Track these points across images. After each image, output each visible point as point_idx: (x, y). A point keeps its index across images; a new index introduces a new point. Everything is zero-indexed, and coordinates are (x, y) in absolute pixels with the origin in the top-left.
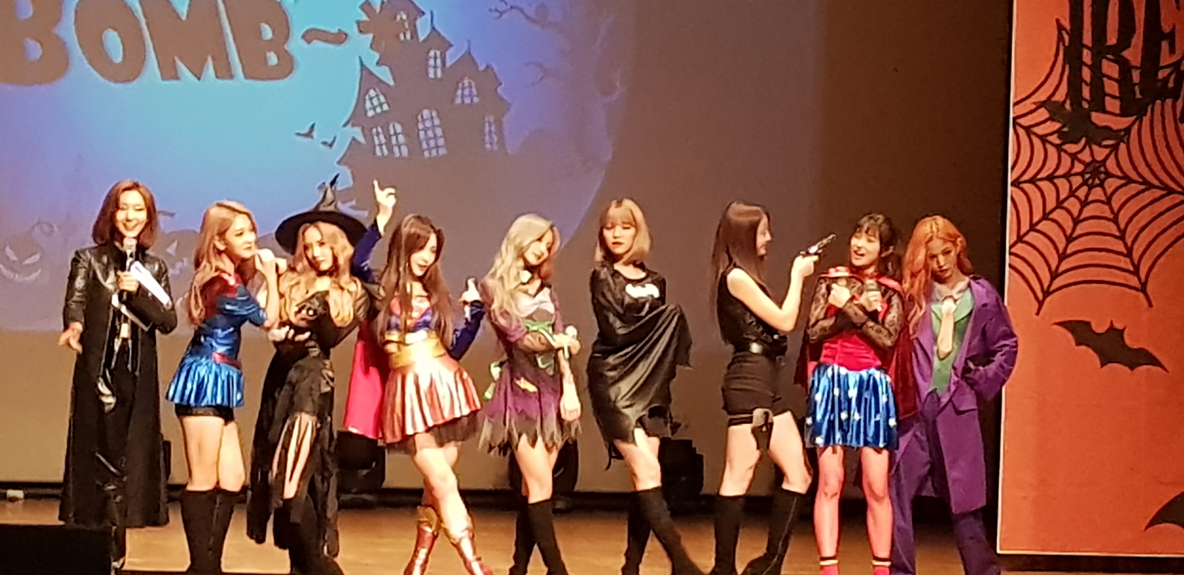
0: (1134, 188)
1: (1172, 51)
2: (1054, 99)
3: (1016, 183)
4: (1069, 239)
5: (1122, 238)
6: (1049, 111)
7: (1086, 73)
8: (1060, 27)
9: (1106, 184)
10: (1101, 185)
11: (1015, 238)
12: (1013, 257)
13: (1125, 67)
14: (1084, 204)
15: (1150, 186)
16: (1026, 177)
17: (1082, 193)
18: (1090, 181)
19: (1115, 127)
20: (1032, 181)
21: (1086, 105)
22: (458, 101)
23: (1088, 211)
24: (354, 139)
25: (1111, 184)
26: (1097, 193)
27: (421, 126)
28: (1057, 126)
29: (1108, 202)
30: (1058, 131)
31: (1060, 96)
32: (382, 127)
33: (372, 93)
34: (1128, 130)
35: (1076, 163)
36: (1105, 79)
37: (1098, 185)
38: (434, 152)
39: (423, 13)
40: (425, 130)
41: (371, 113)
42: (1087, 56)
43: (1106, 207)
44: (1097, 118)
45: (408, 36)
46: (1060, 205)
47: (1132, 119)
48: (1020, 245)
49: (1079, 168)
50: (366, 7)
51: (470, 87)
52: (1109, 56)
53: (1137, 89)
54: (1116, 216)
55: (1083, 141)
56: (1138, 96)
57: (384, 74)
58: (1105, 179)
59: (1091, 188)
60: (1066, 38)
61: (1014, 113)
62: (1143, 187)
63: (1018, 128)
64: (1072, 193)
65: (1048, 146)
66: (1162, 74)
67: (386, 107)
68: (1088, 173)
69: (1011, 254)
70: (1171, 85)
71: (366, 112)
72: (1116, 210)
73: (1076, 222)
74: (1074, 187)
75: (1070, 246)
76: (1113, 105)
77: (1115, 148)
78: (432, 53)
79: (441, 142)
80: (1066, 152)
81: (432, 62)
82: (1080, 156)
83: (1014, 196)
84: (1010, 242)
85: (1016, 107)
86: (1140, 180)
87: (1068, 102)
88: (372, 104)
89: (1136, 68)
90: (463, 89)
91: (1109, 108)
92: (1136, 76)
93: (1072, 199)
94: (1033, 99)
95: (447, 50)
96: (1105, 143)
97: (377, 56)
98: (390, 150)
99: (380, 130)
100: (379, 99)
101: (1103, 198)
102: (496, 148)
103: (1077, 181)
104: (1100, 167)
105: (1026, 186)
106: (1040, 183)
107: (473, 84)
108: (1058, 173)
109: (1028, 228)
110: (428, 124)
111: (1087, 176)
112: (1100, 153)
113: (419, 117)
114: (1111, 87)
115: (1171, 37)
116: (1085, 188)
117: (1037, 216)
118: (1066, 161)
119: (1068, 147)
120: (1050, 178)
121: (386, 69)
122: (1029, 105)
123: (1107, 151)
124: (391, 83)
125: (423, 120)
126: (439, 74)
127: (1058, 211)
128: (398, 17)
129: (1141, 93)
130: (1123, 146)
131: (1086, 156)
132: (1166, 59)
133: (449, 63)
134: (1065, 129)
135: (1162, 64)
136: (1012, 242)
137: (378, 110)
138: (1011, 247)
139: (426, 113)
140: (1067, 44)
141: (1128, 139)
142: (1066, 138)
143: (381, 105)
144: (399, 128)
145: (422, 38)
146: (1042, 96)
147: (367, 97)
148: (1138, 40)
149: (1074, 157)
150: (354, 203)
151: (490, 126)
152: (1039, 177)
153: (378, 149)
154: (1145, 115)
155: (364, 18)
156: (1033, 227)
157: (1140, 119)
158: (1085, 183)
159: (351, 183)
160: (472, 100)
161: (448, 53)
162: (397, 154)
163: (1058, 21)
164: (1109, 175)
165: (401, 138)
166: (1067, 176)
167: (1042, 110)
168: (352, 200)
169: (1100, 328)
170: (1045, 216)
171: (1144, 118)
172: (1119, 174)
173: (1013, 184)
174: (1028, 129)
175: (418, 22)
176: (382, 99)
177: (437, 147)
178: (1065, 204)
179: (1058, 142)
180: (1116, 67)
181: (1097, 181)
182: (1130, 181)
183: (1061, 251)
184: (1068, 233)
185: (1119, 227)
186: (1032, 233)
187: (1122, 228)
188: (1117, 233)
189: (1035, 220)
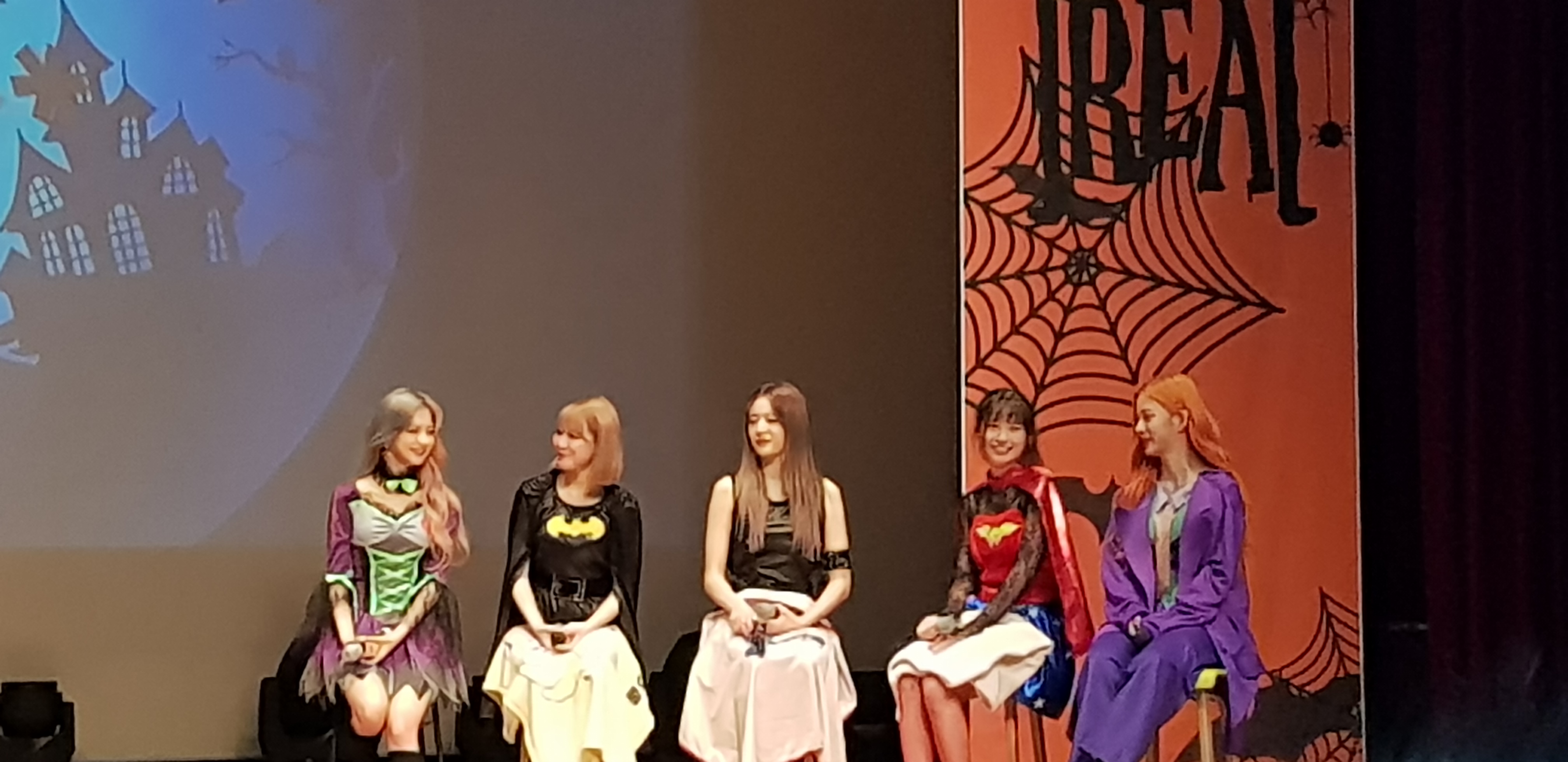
0: (1138, 285)
1: (1184, 89)
2: (1021, 162)
3: (972, 284)
4: (1049, 362)
5: (1124, 356)
6: (1014, 179)
7: (1065, 124)
8: (1026, 60)
9: (1098, 281)
10: (1092, 282)
11: (973, 362)
12: (970, 390)
13: (1119, 113)
14: (1068, 310)
15: (1160, 282)
16: (985, 275)
17: (1064, 295)
18: (1075, 279)
19: (1107, 200)
20: (995, 279)
21: (1066, 169)
22: (167, 190)
23: (1074, 320)
24: (13, 252)
25: (1105, 281)
26: (1086, 295)
27: (112, 229)
28: (1028, 199)
29: (1102, 306)
30: (1028, 208)
31: (1029, 157)
32: (54, 232)
33: (38, 182)
34: (1126, 204)
35: (1056, 252)
36: (1092, 133)
37: (1086, 284)
38: (133, 268)
39: (111, 64)
40: (119, 234)
41: (37, 213)
42: (1065, 99)
43: (1100, 315)
44: (1082, 187)
45: (89, 98)
46: (1034, 313)
47: (1131, 187)
48: (979, 372)
49: (1059, 258)
50: (25, 55)
51: (183, 170)
52: (1095, 98)
53: (1137, 144)
54: (1114, 326)
55: (1064, 220)
56: (1138, 154)
57: (55, 154)
58: (1096, 275)
59: (1077, 286)
60: (1035, 73)
61: (965, 183)
62: (1149, 284)
63: (973, 205)
64: (1051, 295)
65: (1015, 228)
66: (1170, 123)
67: (59, 203)
68: (1072, 265)
69: (967, 384)
70: (1184, 137)
71: (29, 210)
72: (1113, 319)
73: (1059, 336)
74: (1054, 287)
75: (1051, 371)
76: (1104, 168)
77: (1109, 229)
78: (125, 122)
79: (144, 251)
80: (1039, 236)
81: (125, 134)
82: (1059, 242)
83: (970, 303)
84: (966, 367)
85: (968, 175)
86: (1146, 274)
87: (1041, 165)
88: (39, 197)
89: (1134, 114)
90: (173, 171)
91: (1097, 173)
92: (1135, 126)
93: (1051, 304)
94: (992, 161)
95: (148, 116)
96: (1096, 222)
97: (45, 128)
98: (69, 265)
99: (51, 236)
100: (48, 192)
101: (1096, 302)
102: (225, 257)
103: (1057, 278)
104: (1089, 257)
105: (987, 288)
106: (1005, 283)
107: (187, 165)
108: (1030, 268)
109: (991, 346)
110: (123, 226)
111: (1071, 271)
112: (1088, 238)
113: (110, 216)
114: (1101, 143)
115: (1181, 68)
116: (1069, 288)
117: (1004, 329)
118: (1041, 248)
119: (1042, 230)
120: (1020, 275)
121: (58, 146)
122: (985, 172)
123: (1100, 233)
124: (66, 166)
125: (116, 221)
126: (138, 153)
127: (1033, 321)
128: (73, 70)
129: (1141, 151)
130: (1119, 225)
131: (1068, 242)
132: (1175, 100)
133: (151, 136)
134: (1040, 204)
135: (1170, 108)
136: (970, 367)
137: (49, 207)
138: (967, 376)
139: (120, 210)
140: (1036, 80)
141: (1128, 216)
142: (1040, 216)
143: (51, 199)
144: (80, 233)
145: (109, 101)
146: (1004, 158)
147: (31, 187)
148: (1135, 73)
149: (1051, 243)
150: (16, 344)
151: (215, 225)
152: (1003, 273)
153: (49, 265)
154: (1150, 181)
155: (24, 72)
156: (997, 346)
157: (1142, 185)
158: (1068, 280)
159: (11, 315)
160: (187, 190)
161: (149, 122)
162: (78, 272)
163: (1022, 49)
164: (1101, 267)
165: (85, 249)
166: (1044, 271)
167: (1005, 177)
168: (12, 341)
169: (1095, 488)
170: (1015, 330)
171: (1148, 185)
172: (1117, 266)
173: (967, 285)
174: (986, 207)
175: (103, 76)
176: (54, 191)
177: (137, 260)
178: (1043, 312)
179: (1029, 222)
180: (1107, 114)
181: (1085, 278)
182: (1131, 275)
183: (1038, 380)
184: (1048, 352)
185: (1118, 341)
186: (996, 354)
187: (1123, 342)
188: (1117, 351)
189: (1000, 337)
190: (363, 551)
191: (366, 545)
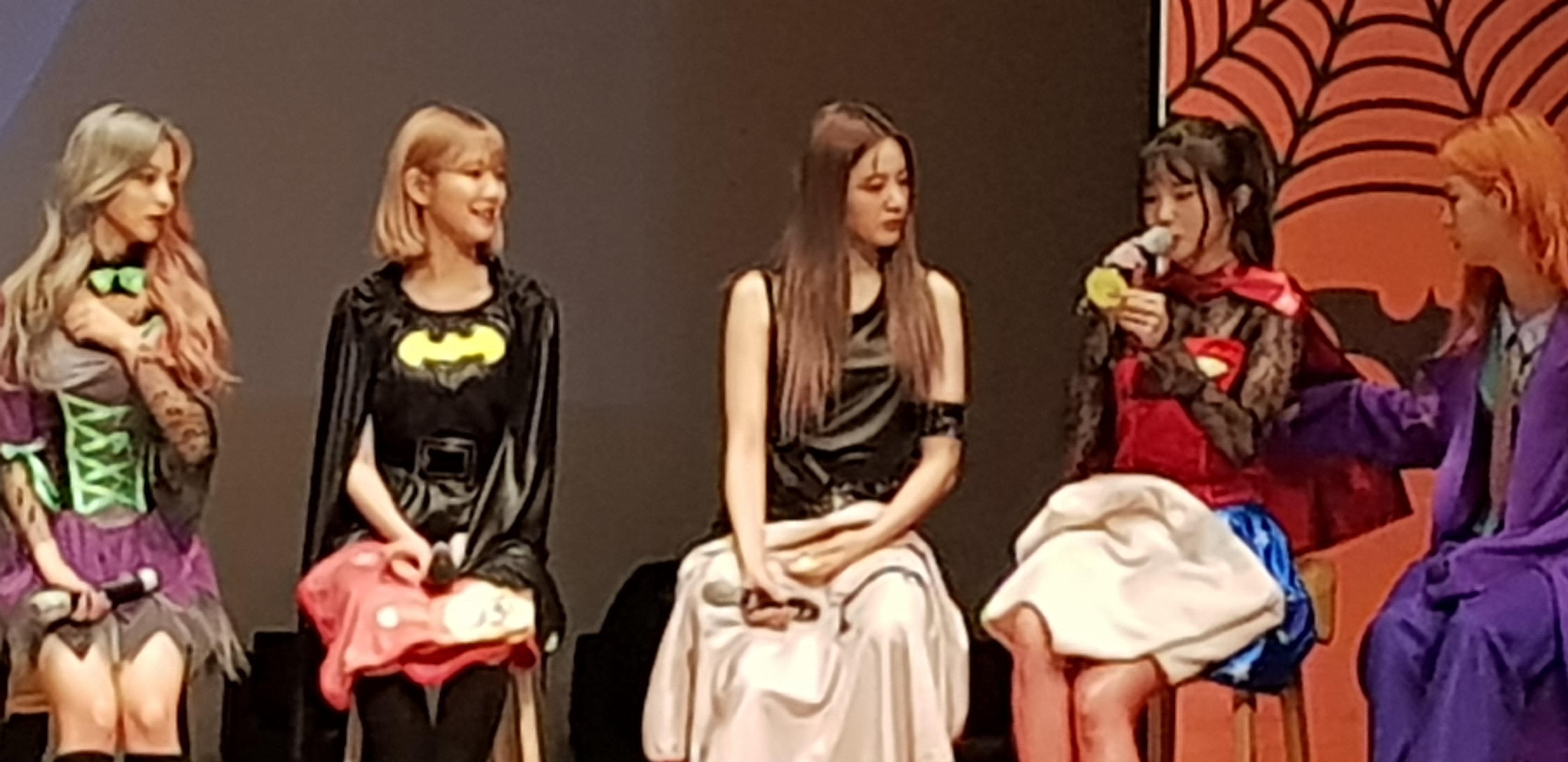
4: (1320, 78)
5: (1455, 71)
11: (1180, 76)
23: (1368, 3)
48: (1192, 92)
54: (1439, 13)
73: (1339, 30)
75: (1324, 94)
84: (1168, 84)
109: (1214, 47)
117: (1238, 16)
136: (1174, 84)
138: (1169, 101)
156: (1226, 48)
169: (1401, 307)
170: (1260, 16)
183: (1300, 108)
184: (1319, 60)
185: (1446, 43)
186: (1225, 62)
187: (1456, 44)
188: (1442, 59)
189: (1233, 28)
190: (52, 398)
191: (58, 389)
